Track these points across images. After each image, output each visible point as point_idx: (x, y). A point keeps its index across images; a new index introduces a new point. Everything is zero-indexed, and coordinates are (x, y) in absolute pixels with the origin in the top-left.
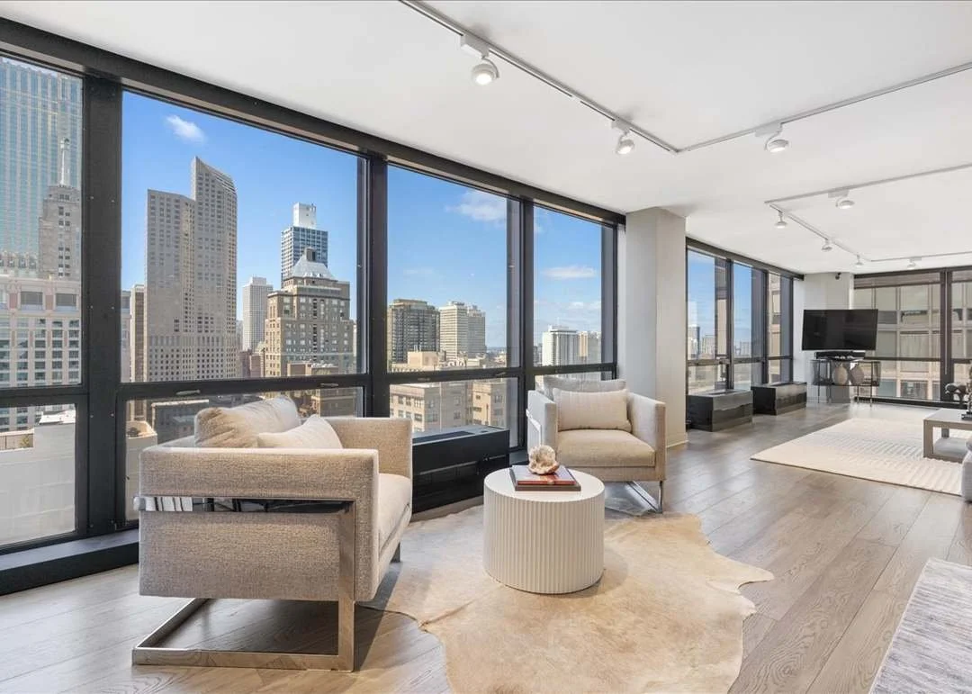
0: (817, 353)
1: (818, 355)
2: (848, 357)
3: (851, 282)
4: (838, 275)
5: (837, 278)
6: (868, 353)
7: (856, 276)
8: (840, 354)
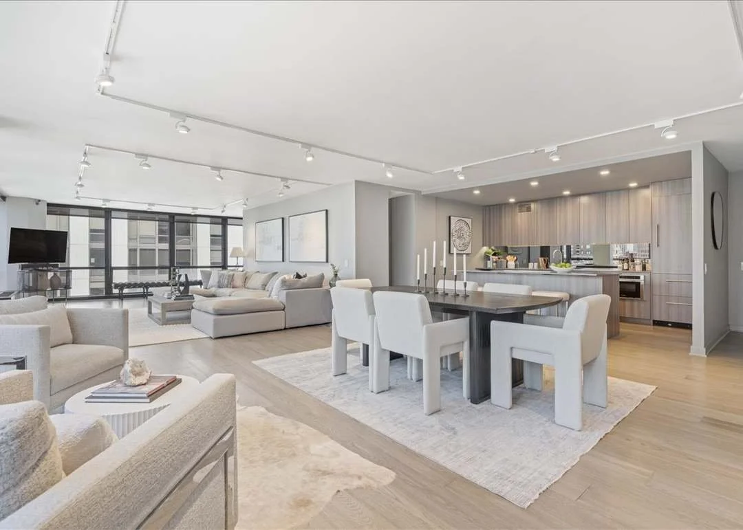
0: (22, 265)
1: (23, 267)
2: (49, 268)
3: (45, 208)
4: (38, 202)
5: (37, 204)
6: (60, 264)
7: (49, 205)
8: (40, 266)
